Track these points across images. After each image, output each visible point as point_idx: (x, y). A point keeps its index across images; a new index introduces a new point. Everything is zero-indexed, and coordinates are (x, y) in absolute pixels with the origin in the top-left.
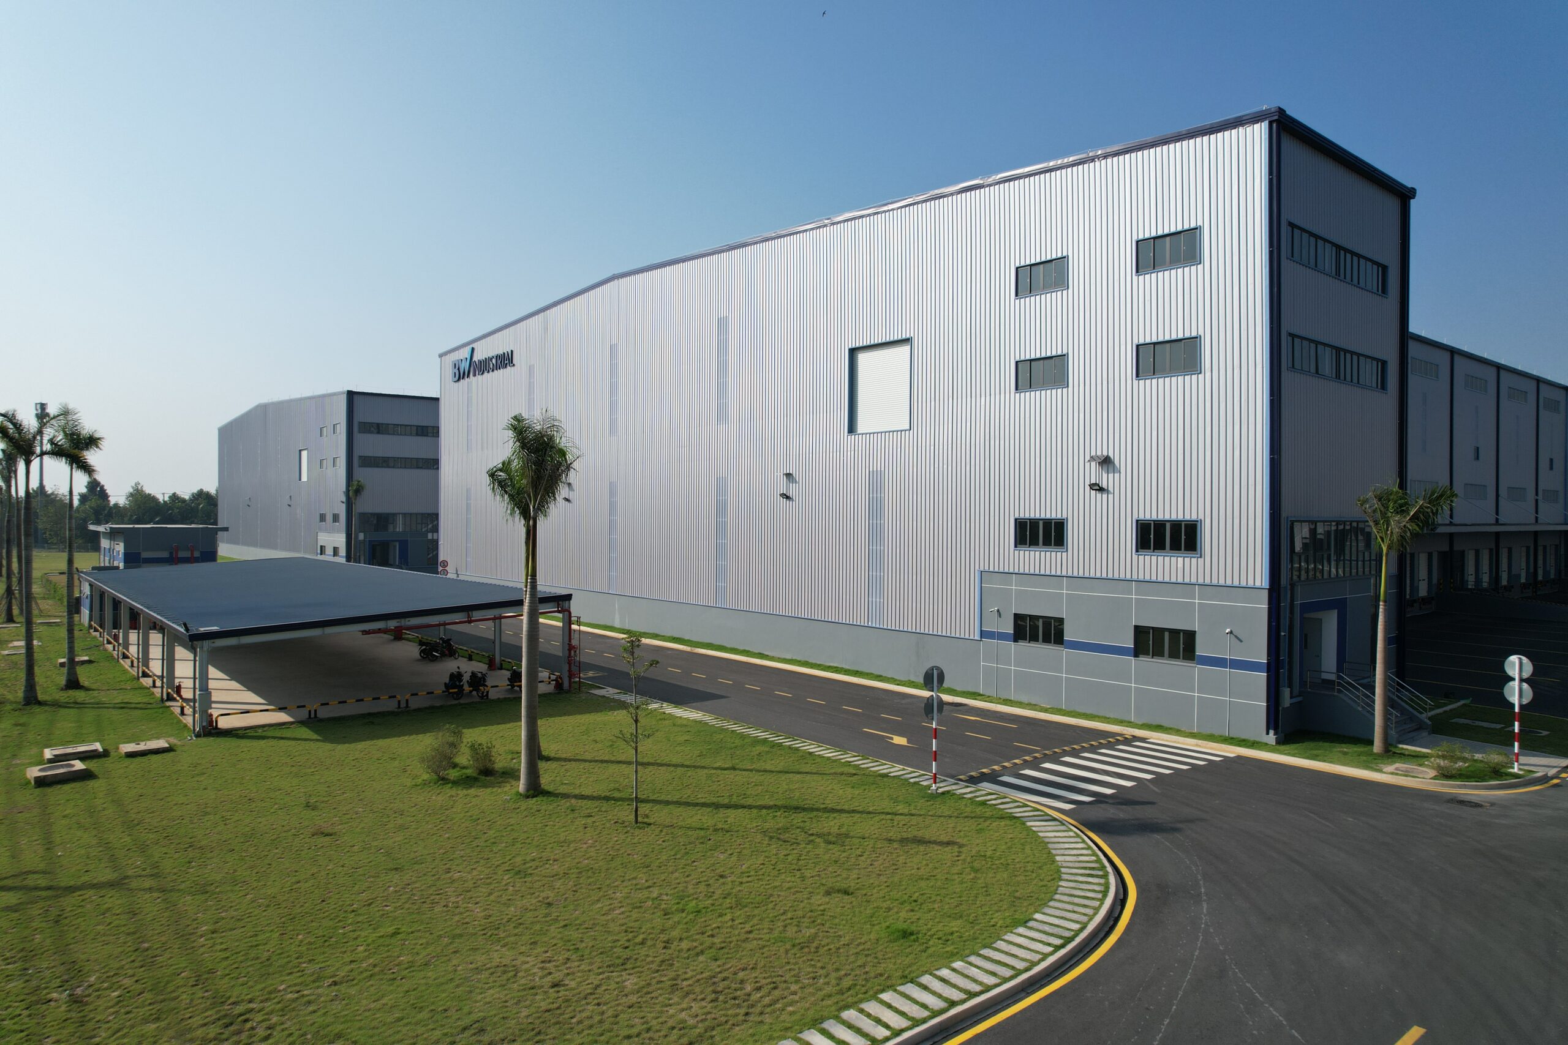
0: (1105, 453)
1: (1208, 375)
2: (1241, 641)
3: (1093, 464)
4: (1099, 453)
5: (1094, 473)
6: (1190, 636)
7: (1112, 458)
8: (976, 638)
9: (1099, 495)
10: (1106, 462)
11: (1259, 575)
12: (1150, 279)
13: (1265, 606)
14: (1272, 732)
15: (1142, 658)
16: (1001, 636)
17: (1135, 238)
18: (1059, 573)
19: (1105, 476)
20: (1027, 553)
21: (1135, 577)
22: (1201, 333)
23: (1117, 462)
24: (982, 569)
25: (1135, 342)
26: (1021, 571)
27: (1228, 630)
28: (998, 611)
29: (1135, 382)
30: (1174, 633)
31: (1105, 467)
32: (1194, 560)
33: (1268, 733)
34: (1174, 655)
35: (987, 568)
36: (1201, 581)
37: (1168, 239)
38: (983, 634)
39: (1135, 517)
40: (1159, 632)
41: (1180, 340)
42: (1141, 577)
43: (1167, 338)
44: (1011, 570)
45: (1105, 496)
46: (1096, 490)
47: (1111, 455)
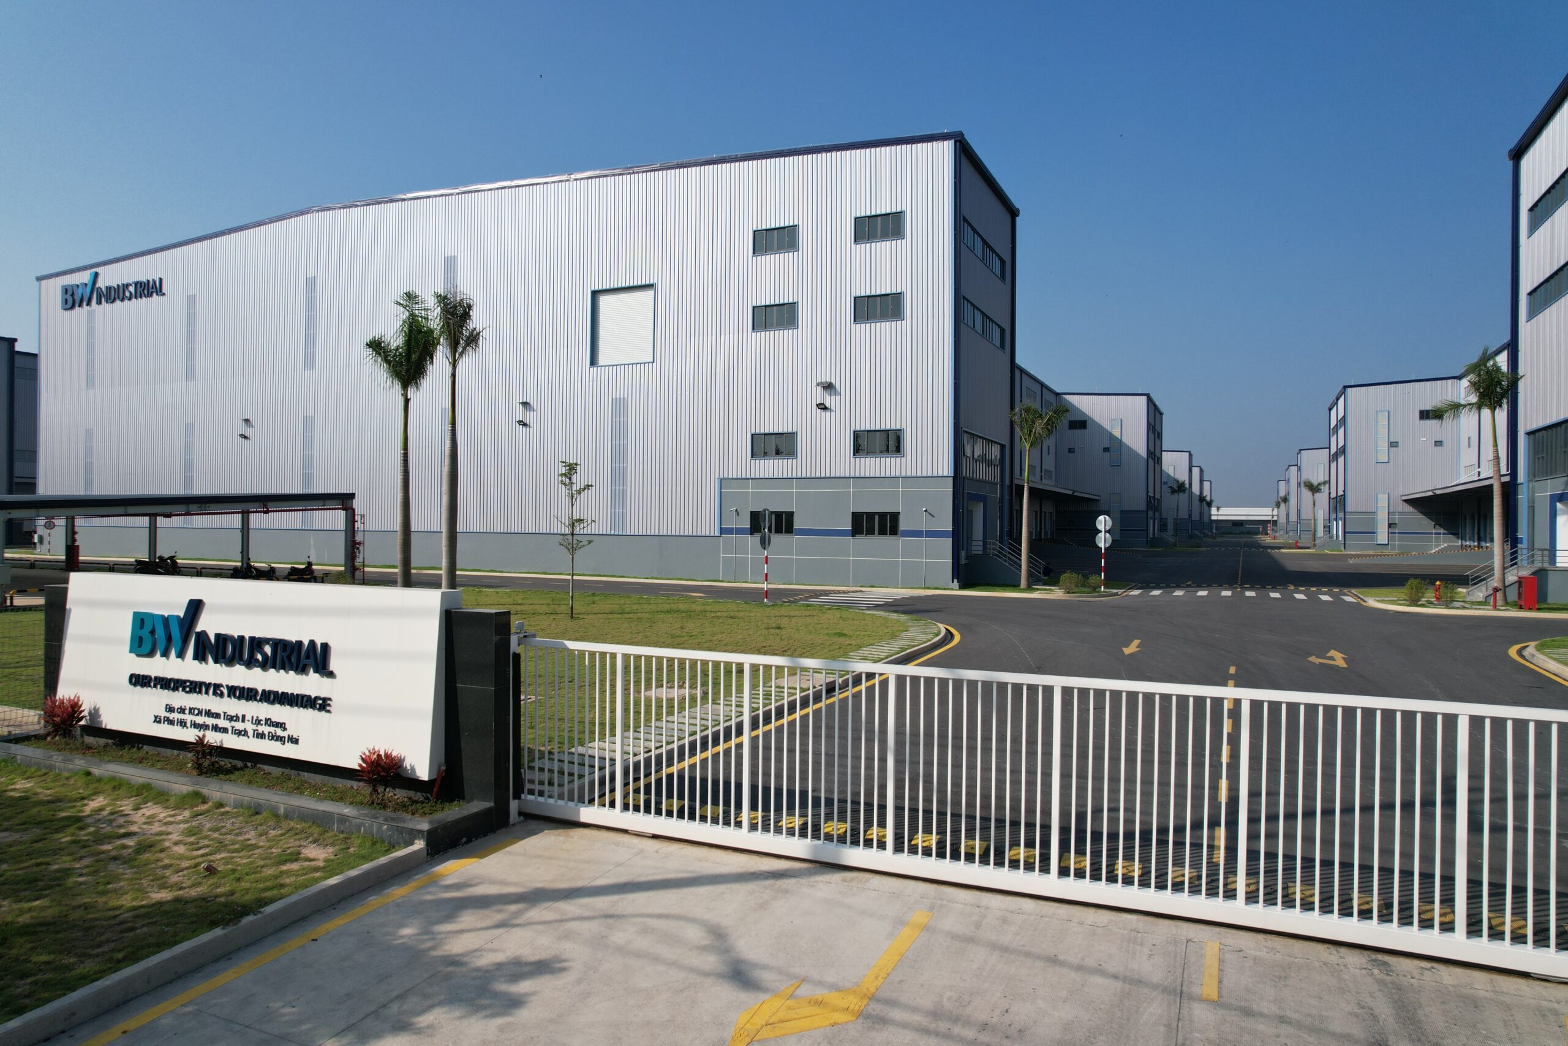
0: (828, 380)
1: (909, 321)
2: (933, 516)
3: (819, 388)
4: (823, 380)
5: (820, 396)
6: (895, 516)
7: (834, 383)
8: (716, 534)
9: (823, 413)
10: (829, 387)
11: (946, 468)
12: (866, 248)
13: (950, 490)
14: (955, 581)
15: (858, 537)
16: (740, 531)
17: (854, 216)
18: (790, 476)
19: (828, 397)
20: (762, 461)
21: (853, 475)
22: (904, 290)
23: (838, 387)
24: (721, 477)
25: (854, 295)
26: (757, 476)
27: (924, 509)
28: (736, 510)
29: (853, 326)
30: (883, 515)
31: (828, 391)
32: (898, 459)
33: (953, 582)
34: (882, 532)
35: (726, 476)
36: (903, 474)
37: (879, 218)
38: (723, 531)
39: (853, 429)
40: (870, 516)
41: (888, 295)
42: (857, 475)
43: (878, 293)
44: (748, 476)
45: (828, 414)
46: (821, 409)
47: (833, 381)
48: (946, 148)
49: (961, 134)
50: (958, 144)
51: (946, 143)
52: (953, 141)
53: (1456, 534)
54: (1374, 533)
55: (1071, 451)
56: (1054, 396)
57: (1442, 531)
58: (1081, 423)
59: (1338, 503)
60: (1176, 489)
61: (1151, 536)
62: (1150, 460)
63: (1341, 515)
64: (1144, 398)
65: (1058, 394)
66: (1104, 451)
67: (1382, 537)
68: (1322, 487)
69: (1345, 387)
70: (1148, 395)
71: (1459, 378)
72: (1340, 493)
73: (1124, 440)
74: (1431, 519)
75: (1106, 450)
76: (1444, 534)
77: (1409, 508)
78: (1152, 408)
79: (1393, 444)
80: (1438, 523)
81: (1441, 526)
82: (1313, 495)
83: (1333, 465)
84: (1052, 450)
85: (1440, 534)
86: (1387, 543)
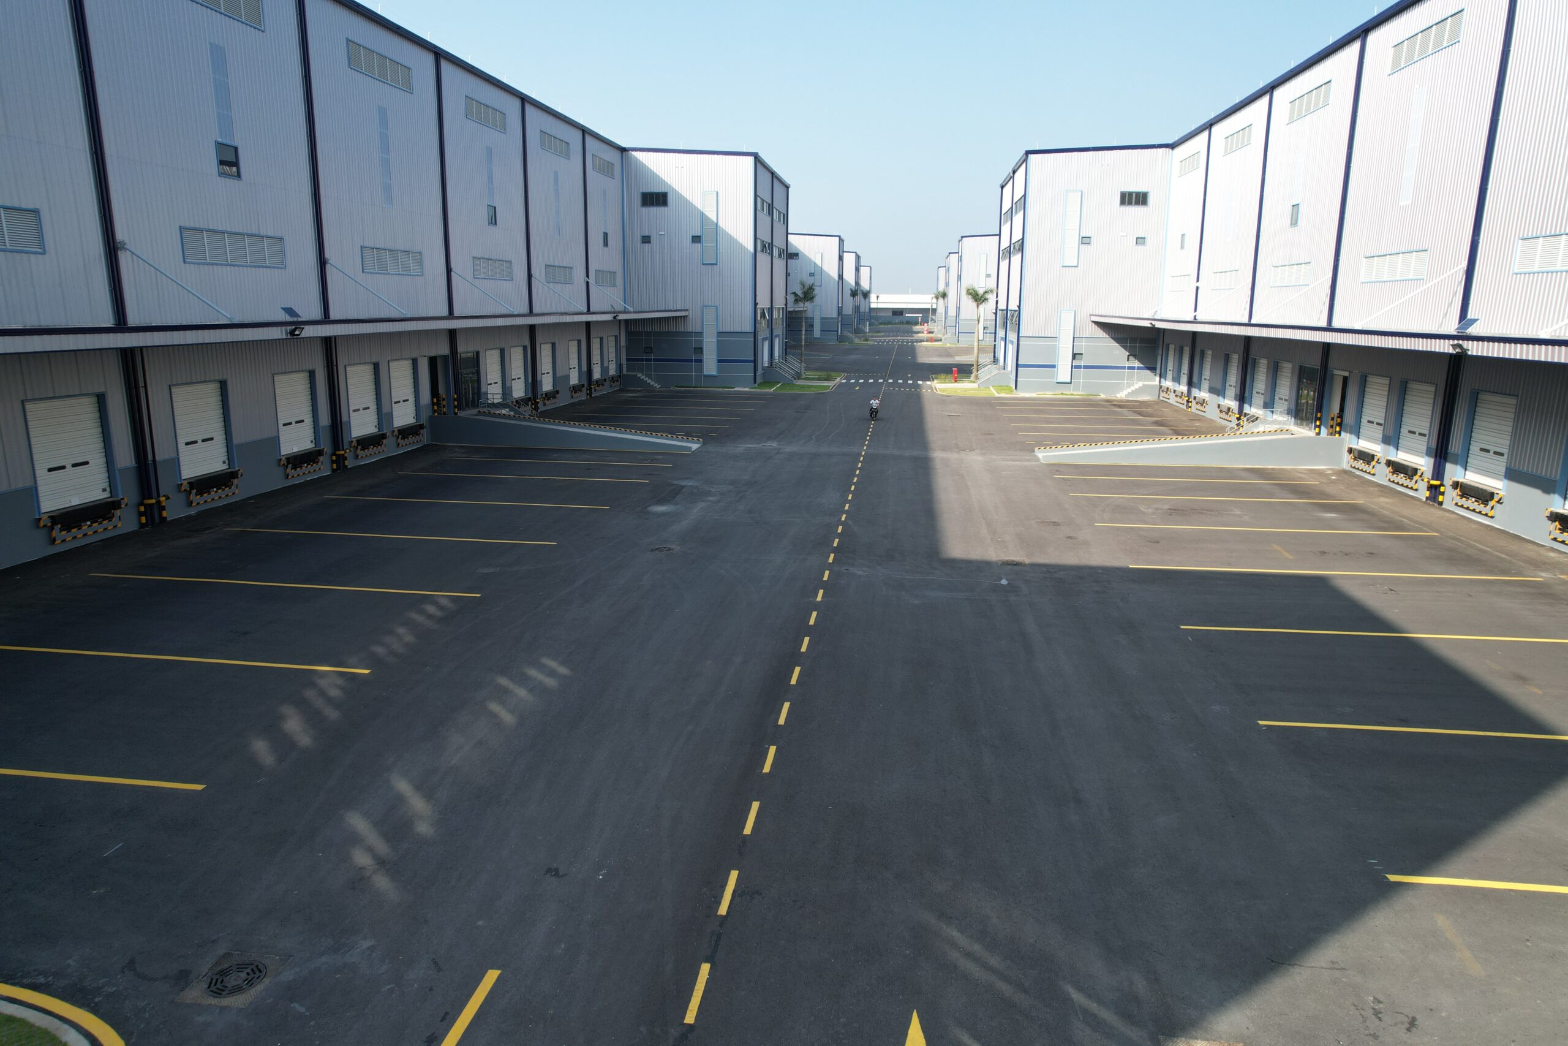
53: (1153, 369)
54: (1054, 366)
55: (646, 240)
56: (617, 154)
57: (1137, 364)
58: (657, 199)
59: (1010, 319)
60: (801, 296)
61: (766, 364)
62: (763, 259)
63: (1012, 336)
64: (751, 159)
65: (623, 150)
66: (693, 242)
67: (1063, 372)
68: (987, 296)
69: (1028, 153)
70: (756, 156)
71: (1172, 146)
72: (1013, 306)
73: (721, 224)
74: (1125, 348)
75: (696, 239)
76: (1139, 368)
77: (1099, 333)
78: (765, 177)
79: (1085, 240)
80: (1133, 354)
81: (1135, 356)
82: (978, 306)
83: (1004, 264)
84: (615, 240)
85: (1133, 368)
86: (1069, 381)
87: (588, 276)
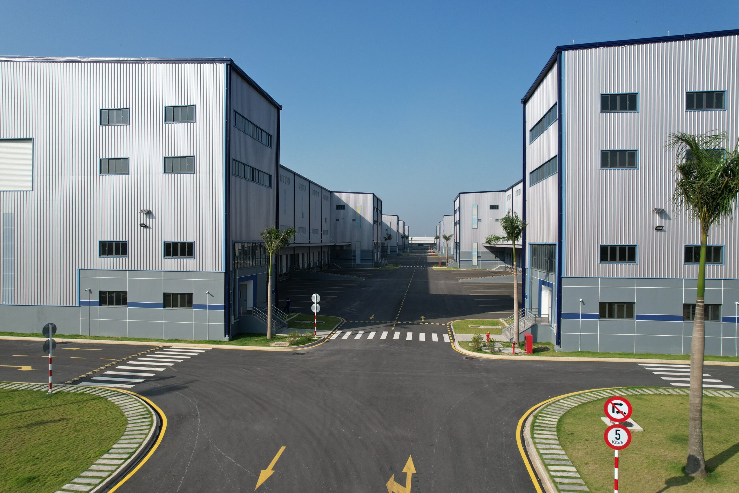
0: (148, 209)
1: (198, 174)
2: (213, 296)
3: (142, 214)
4: (145, 209)
5: (143, 219)
6: (190, 296)
7: (152, 211)
8: (77, 305)
9: (145, 229)
10: (149, 213)
11: (221, 267)
12: (171, 126)
13: (223, 280)
14: (227, 336)
15: (167, 308)
16: (92, 303)
17: (164, 105)
18: (124, 269)
19: (148, 220)
20: (106, 259)
21: (163, 269)
22: (195, 154)
23: (154, 214)
24: (80, 268)
25: (164, 155)
26: (103, 268)
27: (207, 292)
28: (90, 290)
29: (164, 175)
30: (183, 295)
31: (148, 216)
32: (191, 260)
33: (225, 337)
34: (182, 305)
35: (83, 268)
36: (195, 270)
37: (180, 108)
38: (81, 303)
39: (163, 240)
40: (175, 295)
41: (185, 157)
42: (166, 270)
43: (179, 155)
44: (97, 268)
45: (148, 230)
46: (144, 227)
47: (151, 210)
48: (222, 68)
49: (232, 61)
50: (229, 66)
51: (221, 65)
52: (226, 64)
53: (504, 261)
54: (471, 260)
55: (338, 220)
56: (329, 193)
57: (498, 259)
58: (342, 207)
59: (457, 245)
60: (387, 238)
61: (376, 261)
62: (375, 226)
63: (458, 251)
64: (372, 195)
65: (331, 192)
66: (353, 221)
67: (475, 262)
68: (450, 238)
69: (460, 193)
70: (374, 194)
71: (505, 191)
72: (458, 241)
73: (362, 215)
74: (494, 254)
75: (354, 220)
76: (499, 261)
77: (486, 249)
78: (376, 199)
79: (479, 220)
80: (497, 256)
81: (498, 257)
82: (447, 241)
83: (456, 227)
84: (328, 220)
85: (497, 261)
86: (476, 265)
87: (322, 232)
